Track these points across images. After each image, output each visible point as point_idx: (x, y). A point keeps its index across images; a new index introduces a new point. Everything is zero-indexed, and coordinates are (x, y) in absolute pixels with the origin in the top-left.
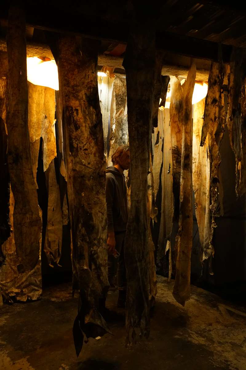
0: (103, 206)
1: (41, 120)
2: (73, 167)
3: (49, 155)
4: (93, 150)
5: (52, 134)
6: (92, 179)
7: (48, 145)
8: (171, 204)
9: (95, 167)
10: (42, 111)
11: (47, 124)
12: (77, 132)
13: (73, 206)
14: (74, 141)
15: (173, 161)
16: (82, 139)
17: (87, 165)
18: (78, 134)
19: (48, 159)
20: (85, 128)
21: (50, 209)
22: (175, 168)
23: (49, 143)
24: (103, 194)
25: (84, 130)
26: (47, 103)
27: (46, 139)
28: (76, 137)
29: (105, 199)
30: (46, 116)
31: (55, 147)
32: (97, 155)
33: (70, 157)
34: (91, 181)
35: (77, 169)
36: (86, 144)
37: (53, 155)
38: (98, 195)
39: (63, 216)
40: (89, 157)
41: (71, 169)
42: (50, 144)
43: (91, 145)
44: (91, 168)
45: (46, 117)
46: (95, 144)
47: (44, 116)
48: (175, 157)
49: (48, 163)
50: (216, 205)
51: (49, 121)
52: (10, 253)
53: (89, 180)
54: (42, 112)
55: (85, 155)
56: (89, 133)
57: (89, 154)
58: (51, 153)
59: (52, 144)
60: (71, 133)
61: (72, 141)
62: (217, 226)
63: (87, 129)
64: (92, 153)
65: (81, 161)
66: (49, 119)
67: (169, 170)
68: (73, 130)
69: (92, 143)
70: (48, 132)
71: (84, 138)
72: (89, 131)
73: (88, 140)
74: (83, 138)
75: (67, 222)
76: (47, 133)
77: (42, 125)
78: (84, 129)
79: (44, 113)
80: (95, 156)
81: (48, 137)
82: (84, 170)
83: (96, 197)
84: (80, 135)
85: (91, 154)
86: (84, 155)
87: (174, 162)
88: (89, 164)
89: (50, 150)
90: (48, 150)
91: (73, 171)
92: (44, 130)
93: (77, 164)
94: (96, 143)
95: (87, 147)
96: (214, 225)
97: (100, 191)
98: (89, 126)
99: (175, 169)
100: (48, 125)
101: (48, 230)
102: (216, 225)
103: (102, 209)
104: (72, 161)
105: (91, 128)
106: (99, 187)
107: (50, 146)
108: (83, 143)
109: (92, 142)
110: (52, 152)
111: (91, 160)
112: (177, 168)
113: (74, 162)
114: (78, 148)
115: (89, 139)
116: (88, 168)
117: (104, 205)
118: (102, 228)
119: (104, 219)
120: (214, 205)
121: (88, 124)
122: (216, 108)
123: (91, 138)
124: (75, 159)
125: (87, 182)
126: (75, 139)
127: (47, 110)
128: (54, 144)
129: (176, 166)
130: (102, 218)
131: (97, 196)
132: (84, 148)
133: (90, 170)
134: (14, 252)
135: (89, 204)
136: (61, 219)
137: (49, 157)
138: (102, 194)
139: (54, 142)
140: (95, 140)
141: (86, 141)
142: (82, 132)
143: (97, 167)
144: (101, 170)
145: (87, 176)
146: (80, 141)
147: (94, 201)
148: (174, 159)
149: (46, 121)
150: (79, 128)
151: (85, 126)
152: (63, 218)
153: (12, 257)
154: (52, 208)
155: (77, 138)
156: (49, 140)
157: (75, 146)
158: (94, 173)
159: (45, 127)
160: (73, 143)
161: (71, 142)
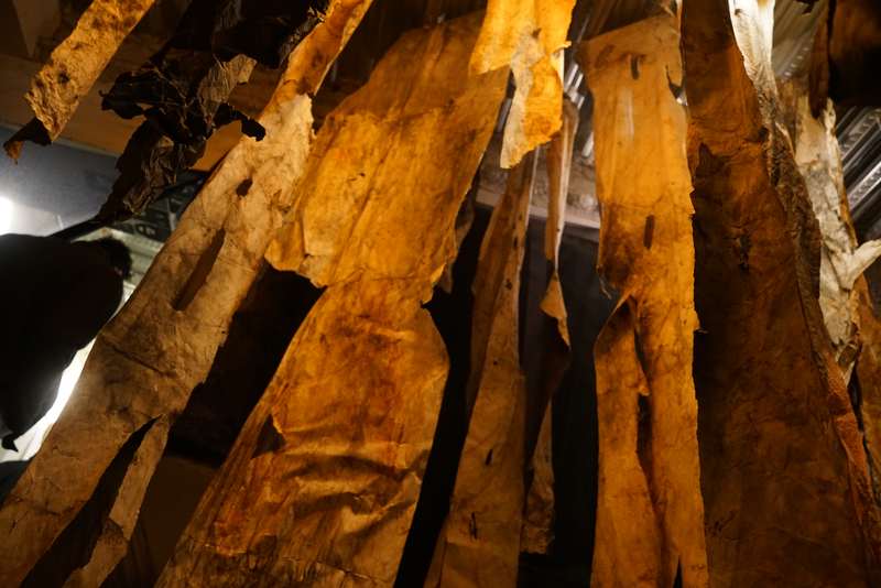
3: (528, 129)
7: (529, 102)
11: (535, 52)
19: (522, 138)
21: (473, 449)
23: (536, 99)
27: (526, 85)
31: (555, 111)
39: (530, 501)
42: (540, 103)
45: (535, 34)
51: (545, 48)
52: (224, 552)
58: (538, 126)
59: (544, 101)
70: (535, 70)
75: (545, 545)
76: (532, 72)
81: (535, 83)
89: (535, 117)
90: (529, 114)
100: (538, 55)
101: (446, 543)
107: (537, 106)
110: (542, 123)
128: (551, 103)
134: (248, 553)
136: (519, 519)
137: (529, 134)
139: (556, 99)
149: (535, 43)
152: (525, 512)
153: (224, 579)
154: (485, 449)
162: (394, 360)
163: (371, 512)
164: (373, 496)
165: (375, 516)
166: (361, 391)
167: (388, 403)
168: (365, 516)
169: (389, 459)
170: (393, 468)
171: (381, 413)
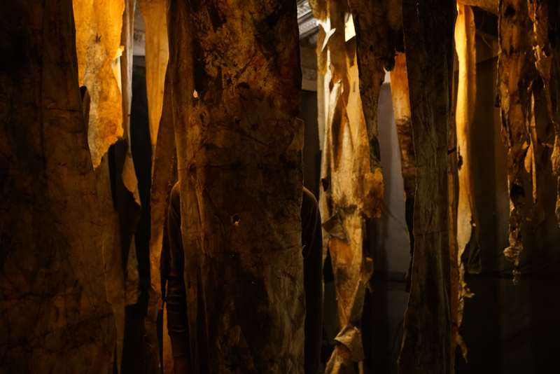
0: (293, 257)
1: (86, 43)
2: (206, 137)
3: (102, 133)
4: (266, 88)
5: (113, 81)
7: (100, 108)
9: (272, 138)
10: (88, 23)
11: (99, 57)
12: (218, 33)
13: (203, 258)
14: (209, 59)
15: (401, 151)
16: (235, 55)
17: (247, 130)
18: (220, 38)
19: (99, 142)
20: (242, 23)
22: (407, 165)
23: (104, 104)
24: (295, 218)
25: (239, 29)
26: (101, 4)
27: (97, 93)
28: (214, 45)
29: (301, 233)
30: (99, 36)
31: (119, 114)
32: (278, 103)
33: (194, 105)
34: (260, 180)
35: (219, 142)
36: (243, 71)
37: (113, 133)
38: (281, 224)
40: (255, 108)
41: (199, 142)
42: (107, 107)
43: (260, 74)
44: (261, 142)
45: (98, 40)
46: (271, 70)
47: (92, 35)
48: (404, 142)
49: (98, 154)
50: (522, 248)
51: (106, 51)
54: (89, 25)
55: (243, 100)
56: (252, 38)
57: (252, 98)
58: (108, 129)
59: (110, 106)
60: (199, 35)
61: (204, 58)
62: (473, 294)
63: (246, 25)
64: (262, 97)
66: (106, 46)
68: (204, 26)
69: (264, 68)
70: (101, 75)
71: (240, 51)
72: (252, 33)
73: (249, 57)
74: (236, 51)
75: (136, 298)
76: (99, 78)
77: (88, 56)
78: (237, 25)
79: (94, 28)
81: (102, 89)
82: (238, 147)
83: (275, 229)
84: (227, 41)
85: (261, 100)
86: (240, 100)
87: (404, 152)
88: (254, 127)
89: (105, 121)
90: (101, 120)
91: (204, 149)
92: (91, 68)
93: (219, 127)
94: (275, 69)
95: (248, 78)
96: (467, 292)
97: (285, 212)
98: (252, 18)
99: (406, 168)
100: (102, 59)
102: (471, 292)
103: (291, 265)
104: (202, 117)
105: (257, 25)
107: (106, 111)
108: (235, 65)
109: (261, 66)
110: (111, 126)
111: (259, 117)
112: (409, 167)
113: (207, 121)
114: (221, 78)
115: (254, 56)
116: (252, 142)
117: (298, 251)
118: (292, 321)
119: (298, 294)
120: (518, 248)
121: (251, 13)
122: (512, 27)
123: (260, 54)
124: (212, 111)
126: (211, 51)
127: (101, 24)
128: (115, 107)
129: (409, 163)
130: (292, 293)
131: (278, 226)
132: (240, 82)
133: (258, 147)
136: (123, 292)
137: (103, 137)
138: (292, 219)
139: (117, 102)
140: (271, 59)
141: (244, 60)
142: (233, 33)
143: (278, 138)
145: (249, 165)
146: (228, 58)
148: (402, 146)
149: (98, 48)
150: (225, 21)
151: (243, 17)
155: (219, 50)
156: (104, 97)
157: (213, 72)
158: (269, 155)
159: (94, 64)
160: (205, 64)
161: (199, 60)
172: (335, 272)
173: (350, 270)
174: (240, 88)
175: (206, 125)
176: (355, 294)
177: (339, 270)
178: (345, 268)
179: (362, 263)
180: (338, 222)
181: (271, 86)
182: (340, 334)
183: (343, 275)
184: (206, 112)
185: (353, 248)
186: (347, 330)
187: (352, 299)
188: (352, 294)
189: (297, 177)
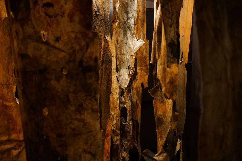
0: (93, 139)
4: (67, 6)
6: (66, 75)
8: (184, 99)
9: (72, 48)
17: (52, 42)
24: (93, 110)
32: (76, 18)
34: (64, 82)
35: (30, 52)
38: (81, 114)
40: (58, 23)
44: (63, 51)
53: (58, 80)
55: (47, 17)
57: (56, 15)
64: (64, 13)
65: (37, 33)
67: (181, 60)
80: (71, 20)
82: (44, 56)
83: (76, 119)
85: (62, 16)
86: (45, 18)
88: (57, 39)
93: (29, 40)
97: (84, 105)
106: (83, 95)
111: (61, 31)
113: (21, 36)
116: (56, 51)
117: (97, 134)
125: (53, 82)
131: (78, 117)
133: (61, 55)
135: (59, 136)
138: (90, 111)
143: (77, 48)
144: (87, 55)
145: (54, 69)
147: (71, 128)
158: (70, 61)
162: (11, 112)
163: (18, 149)
164: (18, 146)
165: (20, 150)
166: (6, 122)
167: (14, 124)
168: (18, 150)
169: (18, 138)
170: (20, 140)
171: (13, 127)
172: (156, 118)
173: (164, 119)
174: (45, 7)
175: (20, 39)
176: (167, 133)
177: (158, 118)
178: (162, 118)
179: (172, 116)
180: (159, 90)
181: (71, 4)
182: (157, 155)
183: (161, 121)
184: (20, 28)
185: (167, 106)
186: (161, 153)
187: (165, 136)
188: (165, 133)
189: (93, 78)
